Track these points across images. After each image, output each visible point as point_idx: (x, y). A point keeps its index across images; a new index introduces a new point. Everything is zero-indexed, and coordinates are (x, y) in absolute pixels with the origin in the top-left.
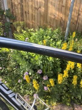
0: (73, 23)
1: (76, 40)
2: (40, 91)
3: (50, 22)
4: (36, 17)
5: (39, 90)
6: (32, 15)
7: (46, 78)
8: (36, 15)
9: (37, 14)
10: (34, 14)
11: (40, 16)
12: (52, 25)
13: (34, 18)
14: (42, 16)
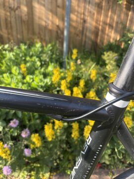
0: (77, 35)
1: (79, 62)
2: (13, 159)
3: (39, 33)
4: (13, 24)
5: (11, 158)
6: (6, 20)
7: (26, 133)
8: (13, 20)
9: (15, 18)
10: (9, 19)
11: (22, 23)
12: (44, 38)
13: (9, 25)
14: (24, 22)
